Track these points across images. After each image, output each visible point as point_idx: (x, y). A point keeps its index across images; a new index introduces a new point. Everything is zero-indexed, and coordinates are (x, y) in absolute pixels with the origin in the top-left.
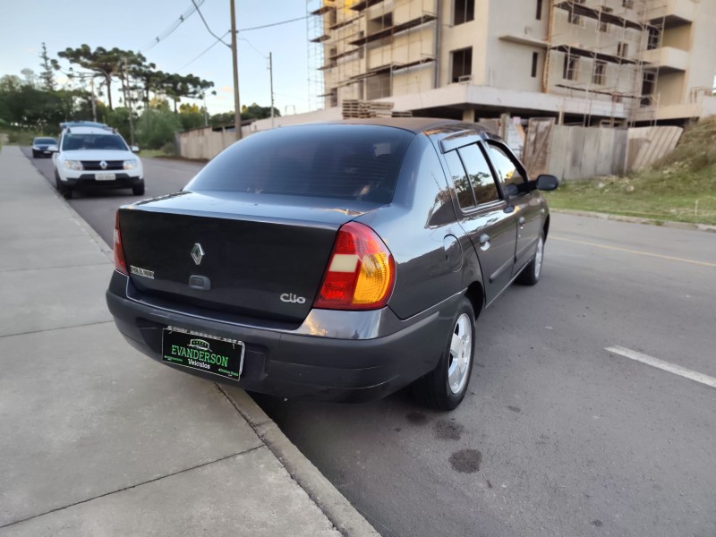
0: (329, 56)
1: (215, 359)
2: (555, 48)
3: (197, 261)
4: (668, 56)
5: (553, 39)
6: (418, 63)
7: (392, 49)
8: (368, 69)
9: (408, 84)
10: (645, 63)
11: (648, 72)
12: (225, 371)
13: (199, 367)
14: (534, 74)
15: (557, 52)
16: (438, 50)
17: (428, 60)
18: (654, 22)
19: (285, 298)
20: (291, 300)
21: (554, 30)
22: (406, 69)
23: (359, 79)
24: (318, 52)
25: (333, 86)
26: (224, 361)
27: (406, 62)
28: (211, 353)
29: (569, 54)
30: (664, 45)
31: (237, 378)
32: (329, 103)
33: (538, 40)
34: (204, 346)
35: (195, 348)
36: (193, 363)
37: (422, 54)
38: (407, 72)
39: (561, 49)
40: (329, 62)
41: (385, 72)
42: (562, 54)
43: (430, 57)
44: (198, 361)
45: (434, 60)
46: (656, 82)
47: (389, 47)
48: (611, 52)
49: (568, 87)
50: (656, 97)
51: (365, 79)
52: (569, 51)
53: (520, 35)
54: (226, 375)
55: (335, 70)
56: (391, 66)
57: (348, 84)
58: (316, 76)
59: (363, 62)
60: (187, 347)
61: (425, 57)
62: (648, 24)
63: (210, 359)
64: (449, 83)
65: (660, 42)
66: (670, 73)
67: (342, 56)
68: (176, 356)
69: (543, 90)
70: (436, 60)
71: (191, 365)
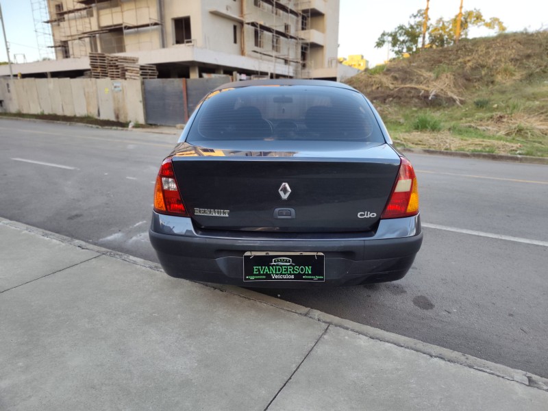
0: (54, 11)
1: (298, 270)
2: (248, 24)
3: (285, 196)
4: (313, 36)
5: (245, 17)
6: (147, 25)
7: (122, 12)
8: (99, 27)
9: (139, 43)
10: (302, 39)
11: (304, 46)
12: (310, 277)
13: (283, 279)
14: (235, 42)
15: (250, 26)
16: (162, 16)
17: (156, 24)
18: (305, 11)
19: (361, 215)
20: (365, 216)
21: (246, 10)
22: (136, 29)
23: (92, 35)
24: (43, 6)
25: (64, 39)
26: (308, 270)
27: (135, 24)
28: (294, 266)
29: (259, 29)
30: (312, 28)
31: (323, 279)
32: (60, 55)
33: (236, 16)
34: (286, 262)
35: (277, 265)
36: (276, 277)
37: (150, 19)
38: (137, 33)
39: (253, 24)
40: (55, 17)
41: (117, 31)
42: (253, 28)
43: (157, 22)
44: (281, 274)
45: (159, 24)
46: (308, 52)
47: (118, 9)
48: (282, 30)
49: (260, 53)
50: (309, 62)
51: (97, 35)
52: (258, 26)
53: (224, 11)
54: (312, 279)
55: (63, 24)
56: (123, 26)
57: (80, 38)
58: (44, 29)
59: (94, 20)
60: (269, 266)
61: (153, 21)
62: (301, 12)
63: (293, 270)
64: (173, 44)
65: (309, 26)
66: (316, 47)
67: (70, 12)
68: (260, 274)
69: (242, 53)
70: (162, 25)
71: (275, 279)
